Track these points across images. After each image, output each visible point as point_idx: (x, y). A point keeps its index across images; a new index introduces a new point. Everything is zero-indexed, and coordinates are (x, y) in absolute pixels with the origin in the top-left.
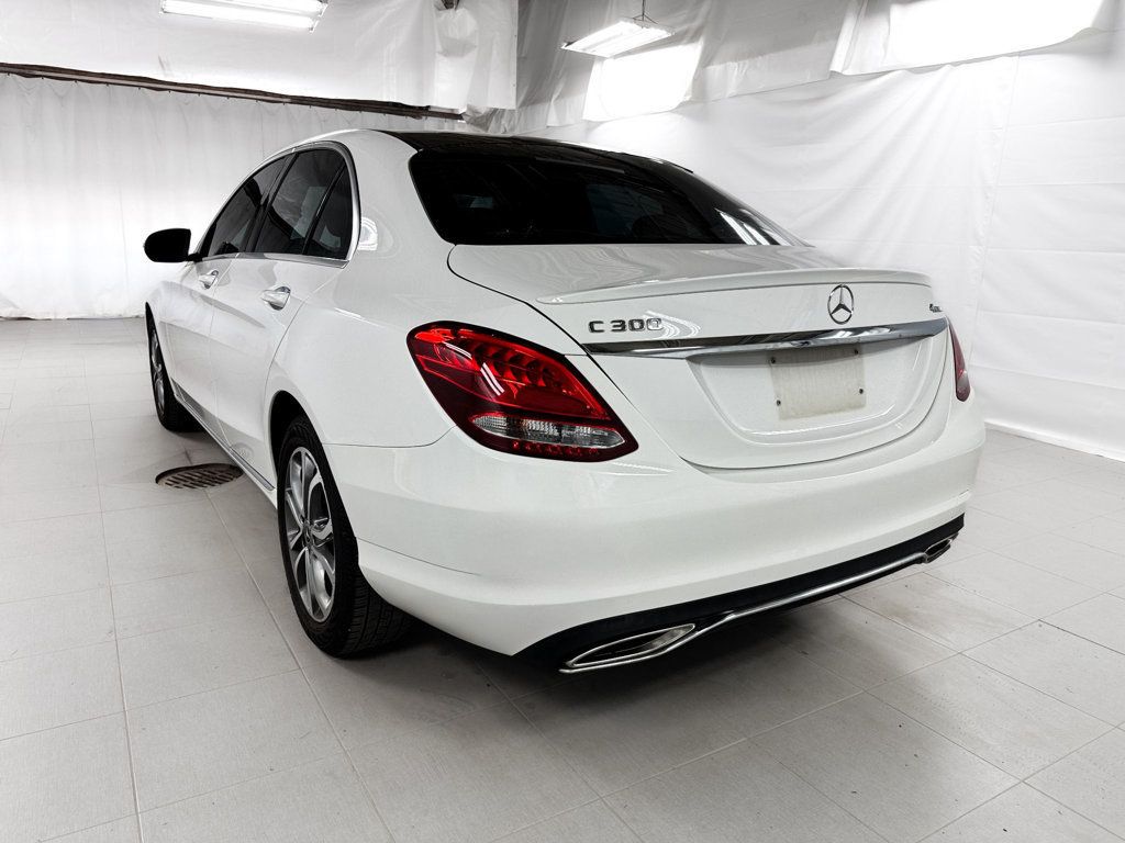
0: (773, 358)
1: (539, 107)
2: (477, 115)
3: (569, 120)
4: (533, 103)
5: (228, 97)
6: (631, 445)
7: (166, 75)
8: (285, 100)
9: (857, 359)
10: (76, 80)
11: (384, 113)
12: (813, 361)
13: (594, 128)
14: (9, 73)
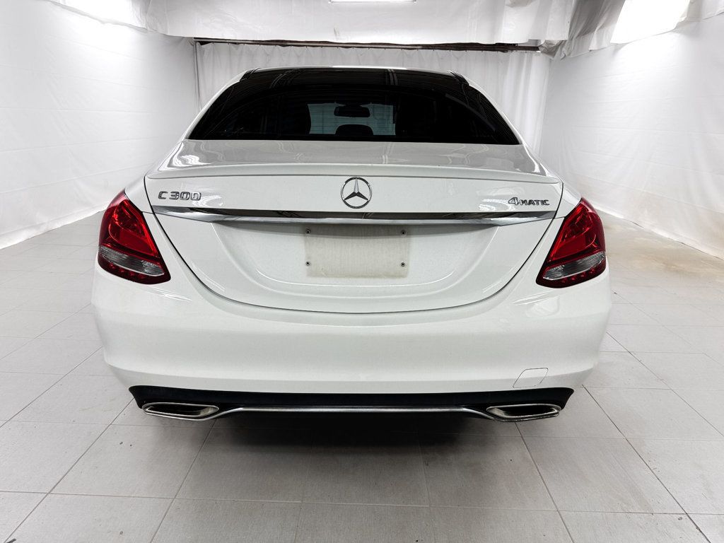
0: (308, 230)
1: (587, 37)
2: (551, 46)
3: (604, 44)
4: (586, 34)
5: (385, 48)
6: (166, 277)
7: (337, 39)
8: (419, 47)
9: (403, 239)
10: (306, 46)
11: (482, 50)
12: (352, 236)
13: (620, 49)
14: (276, 45)
